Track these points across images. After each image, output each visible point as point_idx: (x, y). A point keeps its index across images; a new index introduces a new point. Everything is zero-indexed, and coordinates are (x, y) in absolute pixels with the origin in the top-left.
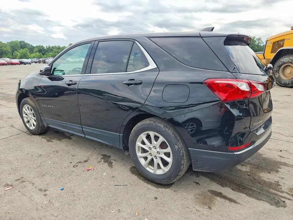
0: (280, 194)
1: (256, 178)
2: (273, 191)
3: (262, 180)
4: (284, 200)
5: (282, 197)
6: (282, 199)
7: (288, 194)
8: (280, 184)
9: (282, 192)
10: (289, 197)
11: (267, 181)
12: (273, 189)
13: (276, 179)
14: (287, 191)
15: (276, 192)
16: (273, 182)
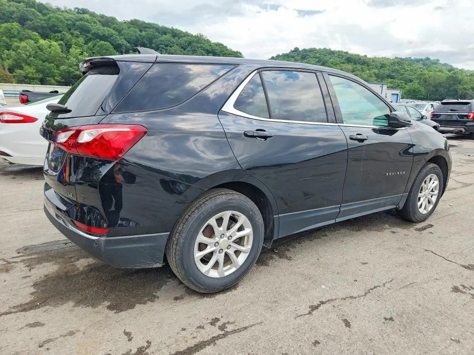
0: (24, 258)
1: (60, 260)
2: (33, 257)
3: (51, 261)
4: (19, 255)
5: (21, 256)
6: (21, 254)
7: (15, 262)
8: (27, 268)
9: (22, 261)
10: (15, 260)
11: (45, 264)
12: (34, 258)
13: (33, 271)
14: (16, 264)
15: (30, 257)
16: (37, 266)
